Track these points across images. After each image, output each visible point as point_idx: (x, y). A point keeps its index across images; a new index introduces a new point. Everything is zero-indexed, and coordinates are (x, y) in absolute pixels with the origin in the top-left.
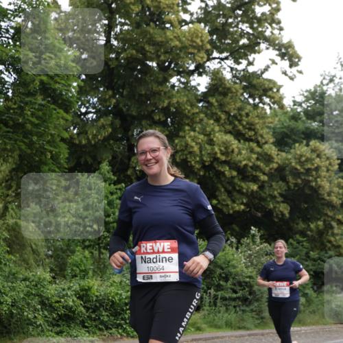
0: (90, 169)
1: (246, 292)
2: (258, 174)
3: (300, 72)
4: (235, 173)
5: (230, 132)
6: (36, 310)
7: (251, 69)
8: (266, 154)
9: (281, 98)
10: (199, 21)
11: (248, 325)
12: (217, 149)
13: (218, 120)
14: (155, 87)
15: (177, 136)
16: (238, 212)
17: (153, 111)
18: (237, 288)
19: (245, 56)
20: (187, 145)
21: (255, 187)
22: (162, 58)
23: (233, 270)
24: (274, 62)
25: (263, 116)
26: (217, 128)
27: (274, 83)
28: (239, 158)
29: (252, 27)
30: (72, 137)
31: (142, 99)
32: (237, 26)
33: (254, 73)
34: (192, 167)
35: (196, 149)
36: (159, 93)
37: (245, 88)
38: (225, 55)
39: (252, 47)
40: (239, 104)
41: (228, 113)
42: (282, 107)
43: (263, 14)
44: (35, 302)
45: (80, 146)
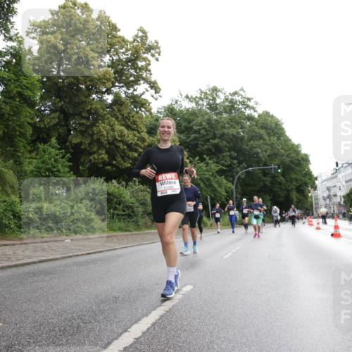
0: (45, 141)
1: (130, 211)
2: (138, 148)
3: (160, 96)
4: (126, 147)
5: (124, 125)
6: (10, 219)
7: (135, 93)
8: (142, 138)
9: (151, 109)
10: (109, 66)
11: (131, 229)
12: (116, 134)
13: (117, 118)
14: (83, 98)
15: (95, 126)
16: (128, 168)
17: (82, 112)
18: (125, 209)
19: (132, 86)
20: (100, 131)
21: (136, 155)
22: (88, 83)
23: (123, 199)
24: (147, 90)
25: (141, 118)
26: (116, 123)
27: (147, 101)
28: (128, 139)
29: (136, 72)
30: (35, 123)
31: (76, 105)
32: (128, 71)
33: (137, 95)
34: (103, 143)
35: (105, 133)
36: (85, 102)
37: (132, 103)
38: (122, 85)
39: (136, 82)
40: (129, 111)
41: (123, 115)
42: (151, 114)
43: (142, 66)
44: (10, 214)
45: (40, 128)
